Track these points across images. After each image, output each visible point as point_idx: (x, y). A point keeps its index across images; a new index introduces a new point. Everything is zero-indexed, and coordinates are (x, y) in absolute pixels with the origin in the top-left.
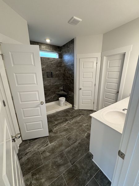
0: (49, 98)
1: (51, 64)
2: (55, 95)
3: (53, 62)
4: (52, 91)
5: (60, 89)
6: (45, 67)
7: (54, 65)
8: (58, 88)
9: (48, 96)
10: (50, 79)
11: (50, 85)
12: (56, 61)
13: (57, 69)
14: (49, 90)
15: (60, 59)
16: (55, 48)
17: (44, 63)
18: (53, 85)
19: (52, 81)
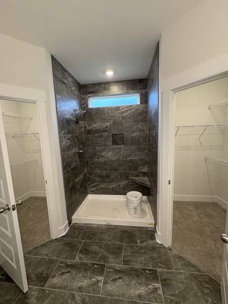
0: (114, 186)
1: (123, 118)
2: (127, 181)
3: (126, 114)
4: (120, 173)
5: (140, 170)
6: (110, 125)
7: (129, 120)
8: (136, 169)
9: (113, 181)
10: (118, 148)
11: (118, 160)
12: (133, 110)
13: (135, 127)
14: (116, 170)
15: (143, 106)
16: (133, 84)
17: (108, 117)
18: (124, 161)
19: (123, 153)
